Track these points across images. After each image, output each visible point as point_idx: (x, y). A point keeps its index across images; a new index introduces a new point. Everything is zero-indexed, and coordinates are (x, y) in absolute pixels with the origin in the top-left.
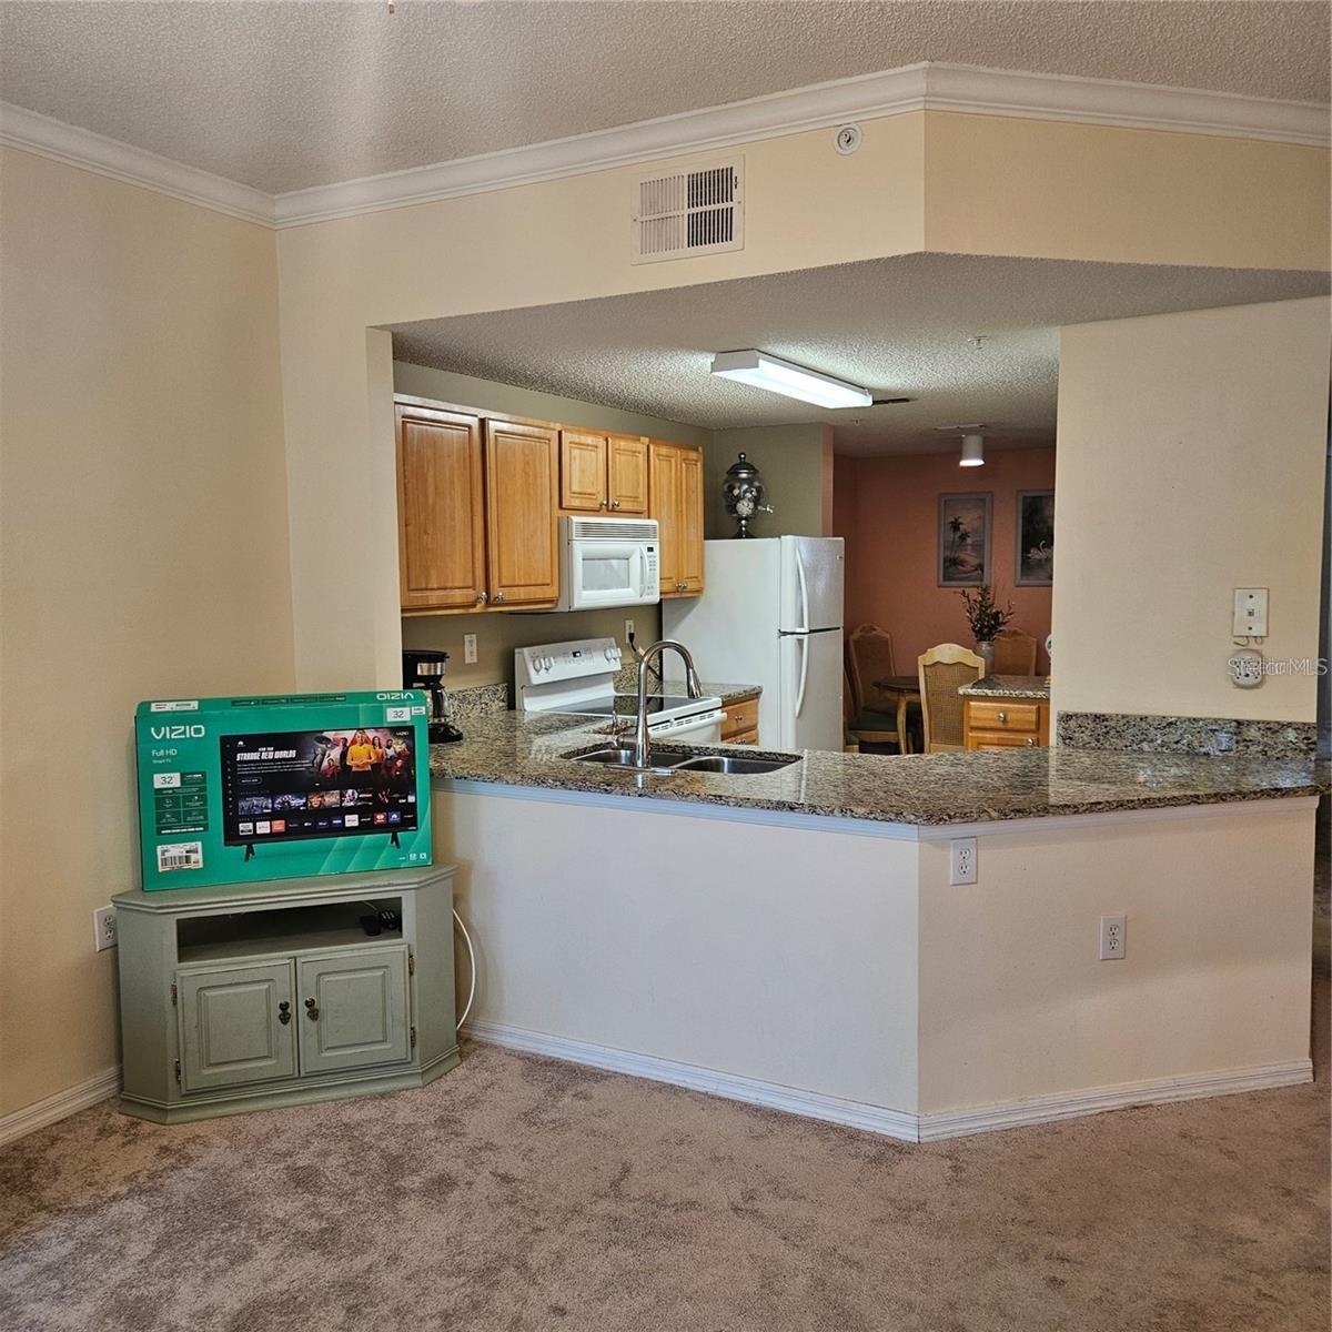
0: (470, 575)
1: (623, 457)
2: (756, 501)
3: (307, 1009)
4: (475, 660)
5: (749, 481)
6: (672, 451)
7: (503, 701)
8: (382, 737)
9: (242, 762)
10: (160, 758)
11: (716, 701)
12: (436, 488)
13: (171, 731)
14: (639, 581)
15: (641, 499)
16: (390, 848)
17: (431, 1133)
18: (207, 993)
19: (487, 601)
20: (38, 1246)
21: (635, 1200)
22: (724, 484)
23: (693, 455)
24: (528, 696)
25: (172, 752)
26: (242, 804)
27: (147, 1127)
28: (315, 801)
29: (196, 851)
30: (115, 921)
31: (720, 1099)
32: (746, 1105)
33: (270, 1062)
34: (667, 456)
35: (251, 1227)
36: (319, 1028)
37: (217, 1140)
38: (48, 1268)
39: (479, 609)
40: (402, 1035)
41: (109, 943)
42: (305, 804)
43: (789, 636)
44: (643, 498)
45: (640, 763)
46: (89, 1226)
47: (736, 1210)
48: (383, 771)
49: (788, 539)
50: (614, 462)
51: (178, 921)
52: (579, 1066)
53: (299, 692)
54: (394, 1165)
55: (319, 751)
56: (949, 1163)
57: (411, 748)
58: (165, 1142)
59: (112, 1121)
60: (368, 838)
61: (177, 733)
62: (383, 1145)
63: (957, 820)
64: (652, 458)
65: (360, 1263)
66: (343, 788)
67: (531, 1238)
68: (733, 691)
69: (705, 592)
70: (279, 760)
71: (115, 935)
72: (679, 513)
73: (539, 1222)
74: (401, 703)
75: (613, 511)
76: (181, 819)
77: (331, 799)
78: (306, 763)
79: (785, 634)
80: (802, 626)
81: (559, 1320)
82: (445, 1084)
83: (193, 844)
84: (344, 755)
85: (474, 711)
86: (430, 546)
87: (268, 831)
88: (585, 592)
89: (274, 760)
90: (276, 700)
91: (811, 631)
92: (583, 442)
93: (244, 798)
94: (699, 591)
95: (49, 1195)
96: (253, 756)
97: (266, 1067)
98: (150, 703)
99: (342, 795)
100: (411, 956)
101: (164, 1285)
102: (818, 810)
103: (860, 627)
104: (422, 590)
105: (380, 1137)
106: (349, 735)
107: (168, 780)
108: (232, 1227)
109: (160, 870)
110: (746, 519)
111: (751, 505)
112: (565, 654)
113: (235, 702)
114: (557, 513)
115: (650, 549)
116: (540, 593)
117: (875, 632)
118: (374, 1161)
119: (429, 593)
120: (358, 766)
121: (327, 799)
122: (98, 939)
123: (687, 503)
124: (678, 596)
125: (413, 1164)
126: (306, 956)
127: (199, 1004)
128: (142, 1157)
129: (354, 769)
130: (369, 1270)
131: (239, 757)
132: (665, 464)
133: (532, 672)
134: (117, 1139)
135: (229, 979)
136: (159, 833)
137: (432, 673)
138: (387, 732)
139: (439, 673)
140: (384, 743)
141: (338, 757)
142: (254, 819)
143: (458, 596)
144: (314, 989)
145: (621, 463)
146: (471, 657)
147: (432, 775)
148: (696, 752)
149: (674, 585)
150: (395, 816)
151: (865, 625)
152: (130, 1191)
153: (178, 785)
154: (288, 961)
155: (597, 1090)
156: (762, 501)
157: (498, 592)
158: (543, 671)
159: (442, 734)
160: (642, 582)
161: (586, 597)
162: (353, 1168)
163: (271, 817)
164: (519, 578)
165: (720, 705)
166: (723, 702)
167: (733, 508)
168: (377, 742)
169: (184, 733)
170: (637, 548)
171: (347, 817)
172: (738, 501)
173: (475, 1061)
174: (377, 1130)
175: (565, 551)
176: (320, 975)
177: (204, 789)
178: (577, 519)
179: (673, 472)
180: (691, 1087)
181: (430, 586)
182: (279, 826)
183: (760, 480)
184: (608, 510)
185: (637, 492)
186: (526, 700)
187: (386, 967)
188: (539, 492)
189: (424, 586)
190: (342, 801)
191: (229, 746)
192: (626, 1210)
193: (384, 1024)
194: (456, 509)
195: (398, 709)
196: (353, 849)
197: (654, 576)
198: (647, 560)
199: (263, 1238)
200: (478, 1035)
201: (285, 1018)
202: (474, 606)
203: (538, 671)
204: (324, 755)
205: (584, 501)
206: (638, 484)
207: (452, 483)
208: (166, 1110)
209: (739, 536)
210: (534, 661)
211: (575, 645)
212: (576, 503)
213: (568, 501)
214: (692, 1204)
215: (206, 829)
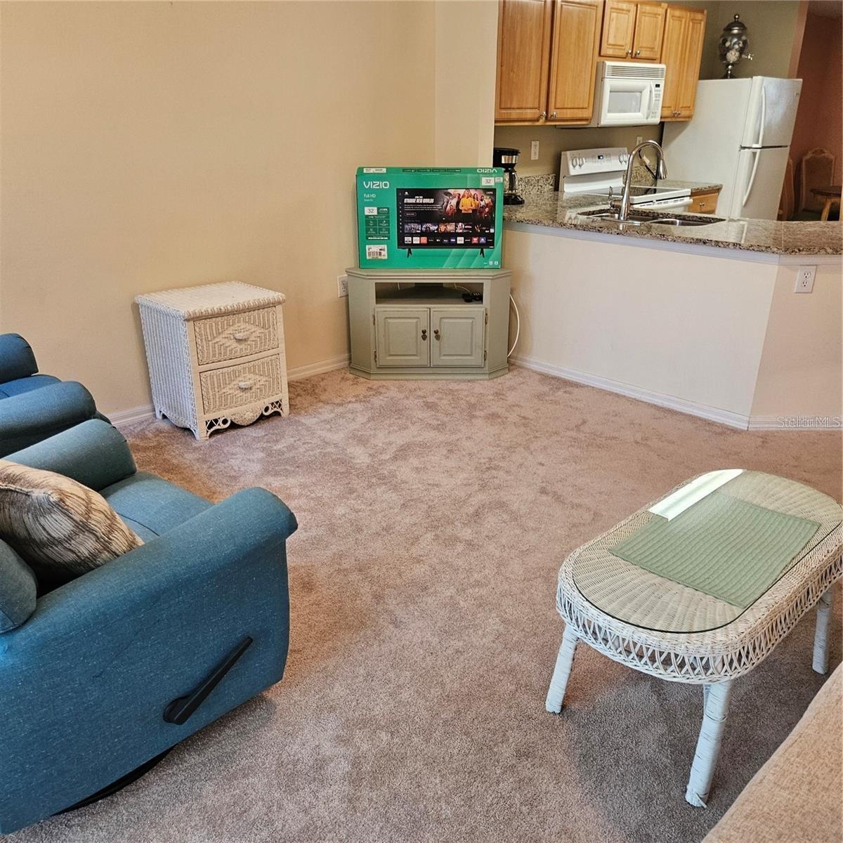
0: (537, 100)
1: (647, 18)
2: (741, 51)
3: (435, 335)
4: (537, 158)
5: (739, 36)
6: (684, 13)
7: (552, 185)
8: (479, 194)
9: (407, 204)
10: (368, 198)
11: (688, 191)
12: (521, 42)
13: (373, 184)
14: (646, 108)
15: (656, 49)
16: (479, 257)
17: (491, 397)
18: (390, 320)
19: (546, 118)
20: (320, 413)
21: (586, 433)
22: (721, 37)
23: (699, 16)
24: (566, 183)
25: (373, 196)
26: (406, 226)
27: (362, 380)
28: (442, 228)
29: (384, 250)
30: (347, 283)
31: (641, 402)
32: (655, 405)
33: (416, 358)
34: (679, 17)
35: (407, 419)
36: (440, 345)
37: (392, 388)
38: (325, 421)
39: (541, 122)
40: (480, 353)
41: (344, 294)
42: (437, 229)
43: (746, 150)
44: (658, 49)
45: (622, 218)
46: (340, 409)
47: (637, 443)
48: (478, 214)
49: (758, 79)
50: (640, 22)
51: (376, 283)
52: (569, 381)
53: (436, 166)
54: (472, 406)
55: (446, 200)
56: (762, 440)
57: (494, 202)
58: (370, 386)
59: (346, 376)
60: (469, 251)
61: (375, 185)
62: (468, 399)
63: (804, 253)
64: (668, 19)
65: (454, 437)
66: (457, 222)
67: (533, 439)
68: (700, 186)
69: (694, 117)
70: (425, 204)
71: (347, 290)
72: (682, 60)
73: (537, 435)
74: (490, 175)
75: (635, 58)
76: (378, 232)
77: (451, 227)
78: (439, 206)
79: (745, 148)
80: (757, 143)
81: (541, 467)
82: (499, 380)
83: (383, 246)
84: (458, 203)
85: (534, 190)
86: (514, 80)
87: (419, 242)
88: (608, 114)
89: (423, 204)
90: (424, 170)
91: (763, 147)
92: (620, 7)
93: (407, 223)
94: (690, 117)
95: (323, 397)
96: (412, 201)
97: (414, 360)
98: (363, 168)
99: (456, 226)
100: (486, 314)
101: (372, 433)
102: (720, 244)
103: (813, 150)
104: (507, 108)
105: (467, 396)
106: (462, 192)
107: (371, 211)
108: (399, 418)
109: (368, 258)
110: (732, 64)
111: (737, 54)
112: (593, 157)
113: (404, 170)
114: (597, 58)
115: (658, 86)
116: (580, 114)
117: (823, 155)
118: (463, 404)
119: (512, 111)
120: (465, 210)
121: (448, 227)
122: (339, 292)
123: (690, 51)
124: (674, 120)
125: (481, 408)
126: (434, 308)
127: (385, 325)
128: (361, 389)
129: (463, 212)
130: (458, 440)
131: (406, 200)
132: (677, 23)
133: (571, 167)
134: (350, 382)
135: (399, 315)
136: (367, 237)
137: (510, 162)
138: (482, 191)
139: (514, 162)
140: (479, 198)
141: (455, 204)
142: (412, 235)
143: (529, 114)
144: (438, 326)
145: (645, 21)
146: (535, 156)
147: (504, 219)
148: (661, 216)
149: (672, 113)
150: (483, 240)
151: (817, 149)
152: (356, 400)
153: (376, 214)
154: (426, 310)
155: (576, 391)
156: (746, 51)
157: (554, 112)
158: (577, 167)
159: (512, 200)
160: (649, 108)
161: (609, 118)
162: (453, 405)
163: (421, 235)
164: (568, 104)
165: (690, 194)
166: (692, 193)
167: (724, 57)
168: (476, 197)
169: (379, 186)
170: (649, 84)
171: (458, 238)
172: (728, 51)
173: (515, 372)
174: (466, 393)
175: (599, 84)
176: (441, 318)
177: (388, 217)
178: (609, 63)
179: (682, 30)
180: (627, 395)
181: (513, 106)
182: (424, 240)
183: (747, 36)
184: (632, 58)
185: (654, 44)
186: (565, 185)
187: (474, 318)
188: (586, 43)
189: (509, 106)
190: (456, 229)
191: (401, 194)
192: (581, 436)
193: (472, 347)
194: (532, 56)
195: (488, 178)
196: (461, 256)
197: (656, 105)
198: (654, 93)
199: (413, 424)
200: (519, 363)
201: (424, 337)
202: (538, 120)
203: (574, 167)
204: (448, 202)
205: (617, 50)
206: (656, 39)
207: (531, 38)
208: (369, 373)
209: (725, 77)
210: (573, 160)
211: (601, 151)
212: (610, 52)
213: (607, 50)
214: (614, 438)
215: (389, 239)
